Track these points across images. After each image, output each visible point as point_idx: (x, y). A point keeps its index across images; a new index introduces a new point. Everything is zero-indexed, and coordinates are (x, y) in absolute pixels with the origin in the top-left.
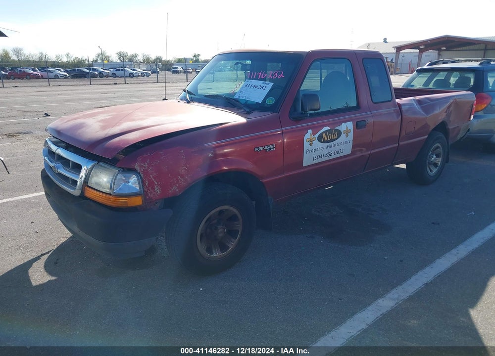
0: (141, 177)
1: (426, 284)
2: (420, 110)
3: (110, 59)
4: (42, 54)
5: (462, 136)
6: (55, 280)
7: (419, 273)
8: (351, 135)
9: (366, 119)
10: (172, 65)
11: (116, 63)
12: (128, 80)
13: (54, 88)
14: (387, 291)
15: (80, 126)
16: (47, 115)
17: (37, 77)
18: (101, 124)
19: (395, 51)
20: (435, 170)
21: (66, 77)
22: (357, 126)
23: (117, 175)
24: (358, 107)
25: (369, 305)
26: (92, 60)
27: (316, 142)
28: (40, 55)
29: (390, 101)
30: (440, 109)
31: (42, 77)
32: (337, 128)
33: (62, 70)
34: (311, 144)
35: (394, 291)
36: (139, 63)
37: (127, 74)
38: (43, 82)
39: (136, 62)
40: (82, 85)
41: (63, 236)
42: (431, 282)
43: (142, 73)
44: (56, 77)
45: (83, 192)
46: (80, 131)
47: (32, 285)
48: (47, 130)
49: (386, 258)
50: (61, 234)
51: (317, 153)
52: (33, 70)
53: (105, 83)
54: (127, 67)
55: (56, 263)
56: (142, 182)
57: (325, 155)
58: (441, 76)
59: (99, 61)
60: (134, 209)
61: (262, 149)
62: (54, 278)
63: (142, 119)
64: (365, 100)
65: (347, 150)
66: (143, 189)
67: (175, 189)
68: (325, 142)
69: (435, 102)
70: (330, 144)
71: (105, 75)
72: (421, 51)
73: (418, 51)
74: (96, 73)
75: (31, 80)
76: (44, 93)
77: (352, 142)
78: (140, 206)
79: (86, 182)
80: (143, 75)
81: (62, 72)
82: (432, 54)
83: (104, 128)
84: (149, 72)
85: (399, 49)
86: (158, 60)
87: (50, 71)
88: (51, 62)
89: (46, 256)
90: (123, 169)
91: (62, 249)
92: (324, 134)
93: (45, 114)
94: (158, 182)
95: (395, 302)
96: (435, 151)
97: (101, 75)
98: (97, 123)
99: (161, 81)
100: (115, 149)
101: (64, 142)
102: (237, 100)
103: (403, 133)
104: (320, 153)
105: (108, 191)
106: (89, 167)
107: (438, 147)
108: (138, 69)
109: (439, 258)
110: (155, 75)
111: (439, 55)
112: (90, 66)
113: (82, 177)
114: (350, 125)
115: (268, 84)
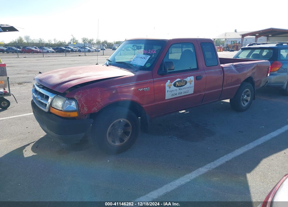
0: (77, 102)
1: (227, 162)
2: (235, 70)
3: (78, 42)
4: (41, 39)
5: (263, 85)
6: (36, 155)
7: (224, 156)
8: (193, 83)
9: (202, 75)
10: (113, 45)
11: (81, 44)
12: (87, 54)
13: (46, 58)
14: (205, 164)
15: (50, 77)
16: (40, 73)
17: (37, 52)
18: (60, 76)
19: (241, 37)
20: (246, 104)
21: (53, 52)
22: (197, 78)
23: (66, 101)
24: (197, 69)
25: (194, 171)
26: (68, 43)
27: (173, 87)
28: (40, 40)
29: (217, 65)
30: (247, 70)
31: (40, 52)
32: (185, 79)
33: (51, 48)
34: (170, 88)
35: (209, 164)
36: (93, 44)
37: (86, 50)
38: (40, 55)
39: (92, 44)
40: (61, 56)
41: (42, 134)
42: (230, 161)
43: (95, 50)
44: (48, 52)
45: (49, 110)
46: (49, 80)
47: (24, 157)
48: (35, 79)
49: (209, 148)
50: (41, 133)
51: (173, 93)
52: (35, 48)
53: (74, 55)
54: (87, 47)
55: (37, 147)
56: (78, 105)
57: (178, 94)
58: (257, 52)
59: (72, 43)
60: (74, 118)
61: (142, 89)
62: (35, 154)
63: (80, 74)
64: (202, 64)
65: (191, 91)
66: (78, 108)
67: (95, 109)
68: (177, 87)
69: (244, 66)
70: (181, 88)
71: (74, 51)
72: (257, 37)
73: (255, 37)
74: (70, 50)
75: (34, 54)
76: (41, 61)
77: (193, 87)
78: (77, 117)
79: (51, 105)
80: (96, 51)
81: (51, 49)
82: (263, 39)
83: (61, 78)
84: (99, 49)
85: (243, 36)
86: (105, 42)
87: (44, 49)
88: (45, 43)
89: (33, 143)
90: (69, 98)
91: (41, 141)
92: (177, 83)
93: (39, 72)
94: (86, 105)
95: (208, 170)
96: (246, 93)
97: (72, 51)
98: (59, 76)
99: (105, 55)
100: (65, 88)
101: (42, 85)
102: (131, 65)
103: (225, 83)
104: (175, 92)
105: (61, 109)
106: (53, 97)
107: (248, 91)
108: (93, 48)
109: (237, 149)
110: (102, 51)
111: (268, 39)
112: (66, 46)
113: (49, 103)
114: (192, 78)
115: (148, 56)
